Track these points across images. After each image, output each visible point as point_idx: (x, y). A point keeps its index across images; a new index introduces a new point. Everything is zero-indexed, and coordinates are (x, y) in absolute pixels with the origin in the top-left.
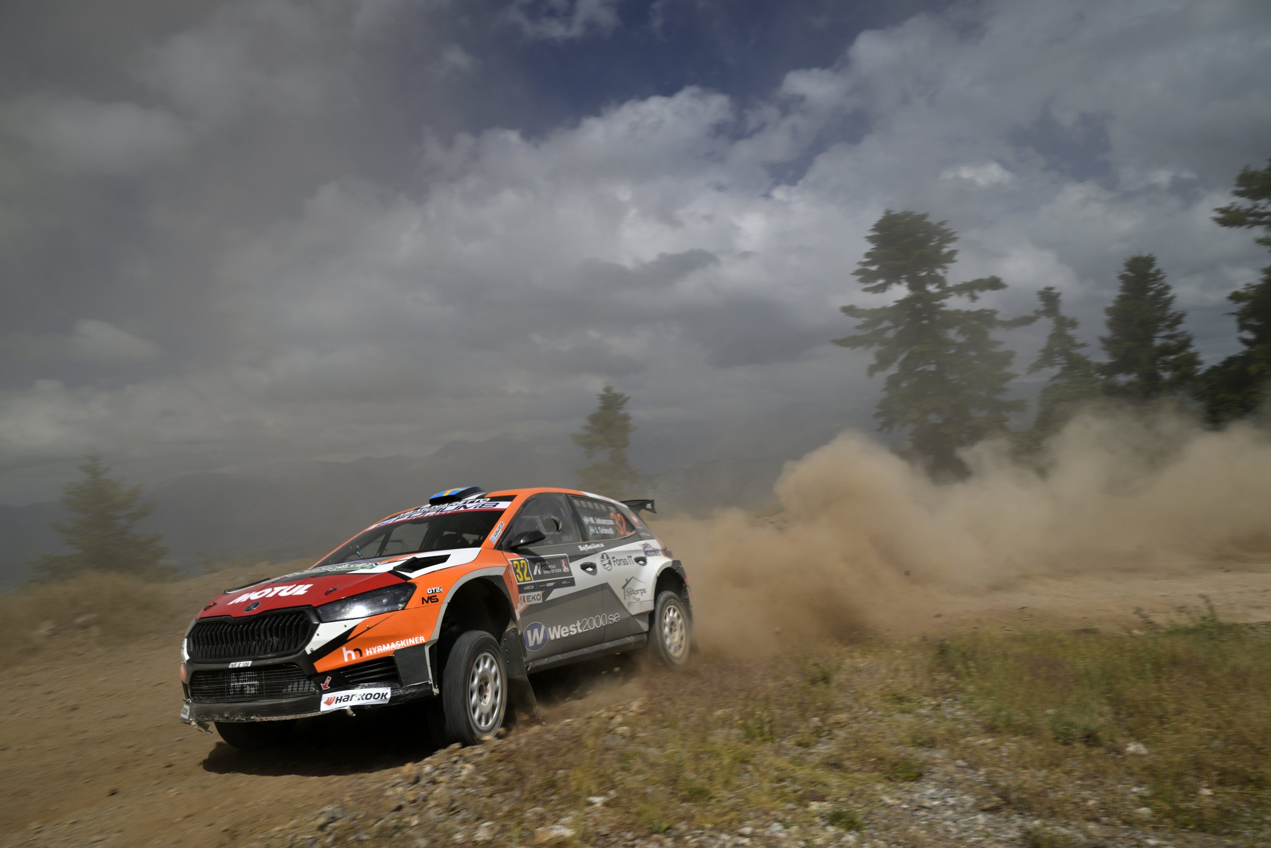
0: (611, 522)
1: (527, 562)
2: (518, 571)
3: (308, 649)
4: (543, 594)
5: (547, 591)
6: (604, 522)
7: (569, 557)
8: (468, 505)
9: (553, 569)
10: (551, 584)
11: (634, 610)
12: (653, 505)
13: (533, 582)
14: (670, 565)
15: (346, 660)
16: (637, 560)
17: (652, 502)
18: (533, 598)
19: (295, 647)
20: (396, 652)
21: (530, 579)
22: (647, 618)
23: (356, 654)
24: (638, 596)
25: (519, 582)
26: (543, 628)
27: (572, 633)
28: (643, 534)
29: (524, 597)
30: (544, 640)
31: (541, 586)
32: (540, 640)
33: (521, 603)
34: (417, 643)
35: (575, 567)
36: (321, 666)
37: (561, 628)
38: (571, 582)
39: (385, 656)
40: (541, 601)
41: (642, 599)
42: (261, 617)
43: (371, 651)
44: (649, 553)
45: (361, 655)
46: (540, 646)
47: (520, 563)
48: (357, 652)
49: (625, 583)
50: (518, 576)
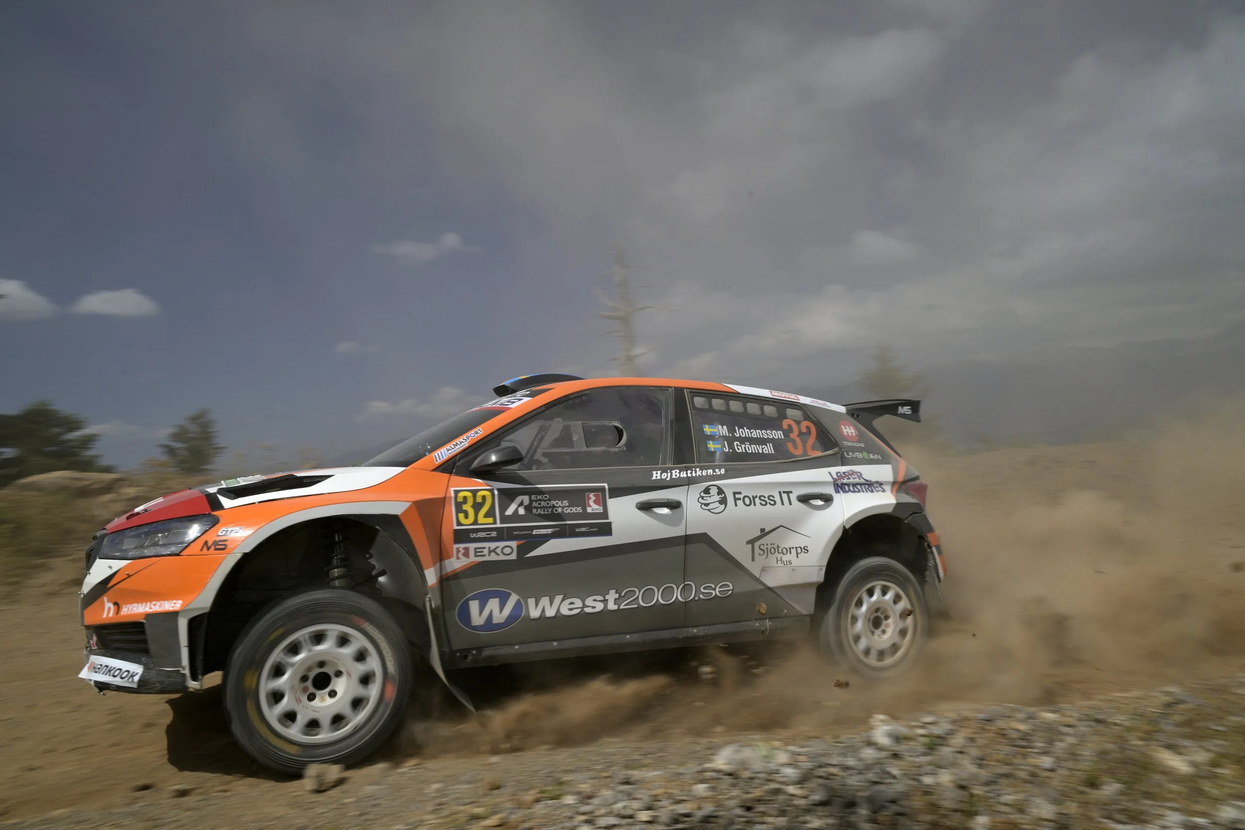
0: (778, 435)
1: (493, 495)
2: (468, 507)
4: (518, 547)
5: (534, 541)
6: (756, 433)
7: (609, 489)
9: (559, 507)
10: (547, 531)
11: (777, 579)
13: (498, 525)
15: (105, 615)
16: (805, 499)
17: (915, 405)
18: (490, 552)
21: (492, 522)
22: (810, 593)
23: (114, 610)
24: (786, 558)
25: (459, 524)
26: (513, 599)
27: (587, 610)
29: (467, 549)
30: (511, 618)
31: (515, 533)
32: (501, 616)
33: (458, 558)
35: (621, 503)
36: (88, 617)
37: (563, 600)
38: (606, 529)
39: (136, 620)
40: (514, 557)
41: (796, 562)
43: (127, 610)
44: (851, 488)
45: (119, 613)
46: (499, 626)
47: (475, 496)
48: (116, 606)
49: (759, 533)
50: (461, 516)
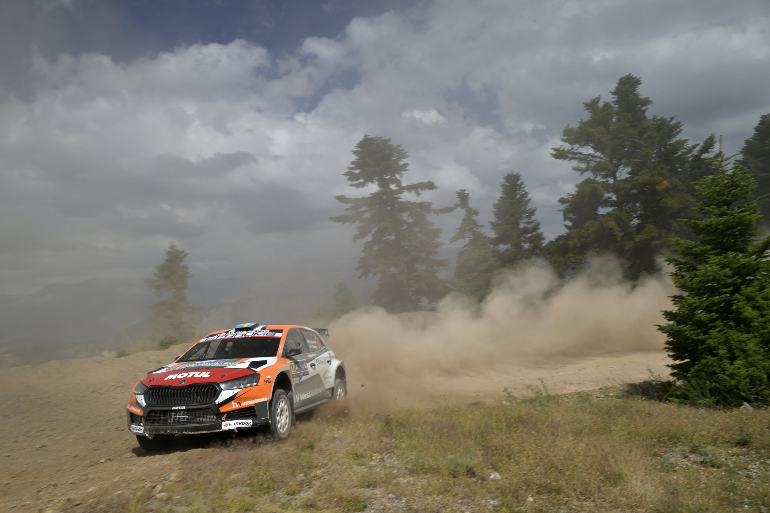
0: (316, 342)
1: (293, 364)
2: (291, 368)
3: (217, 402)
4: (299, 379)
5: (301, 377)
6: (313, 342)
8: (259, 333)
9: (302, 367)
10: (301, 374)
11: (327, 386)
12: (327, 332)
13: (296, 373)
14: (340, 364)
15: (234, 407)
16: (328, 362)
18: (297, 380)
19: (210, 400)
20: (256, 404)
22: (331, 390)
23: (238, 405)
24: (329, 380)
25: (292, 373)
27: (308, 397)
28: (327, 348)
29: (295, 380)
31: (299, 375)
32: (298, 399)
33: (294, 382)
34: (264, 400)
35: (308, 365)
36: (223, 409)
37: (304, 395)
38: (307, 373)
39: (250, 406)
40: (298, 382)
41: (331, 381)
42: (191, 386)
43: (244, 404)
44: (332, 358)
45: (240, 405)
47: (291, 364)
48: (239, 404)
49: (324, 373)
50: (292, 370)
